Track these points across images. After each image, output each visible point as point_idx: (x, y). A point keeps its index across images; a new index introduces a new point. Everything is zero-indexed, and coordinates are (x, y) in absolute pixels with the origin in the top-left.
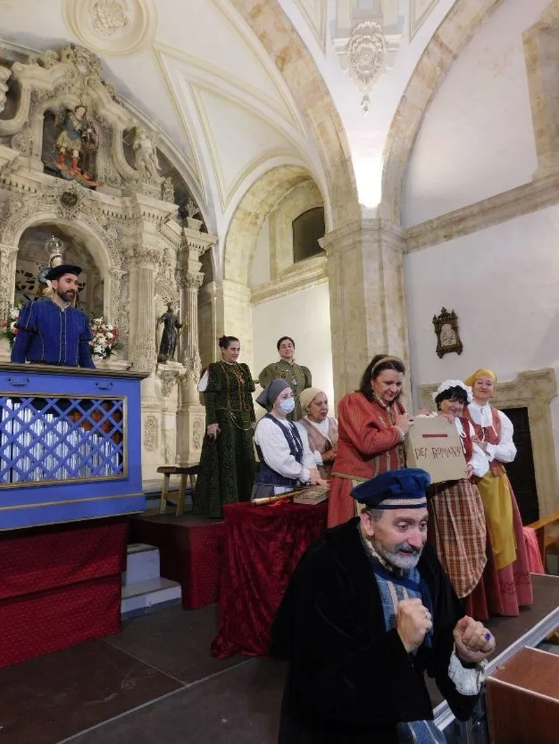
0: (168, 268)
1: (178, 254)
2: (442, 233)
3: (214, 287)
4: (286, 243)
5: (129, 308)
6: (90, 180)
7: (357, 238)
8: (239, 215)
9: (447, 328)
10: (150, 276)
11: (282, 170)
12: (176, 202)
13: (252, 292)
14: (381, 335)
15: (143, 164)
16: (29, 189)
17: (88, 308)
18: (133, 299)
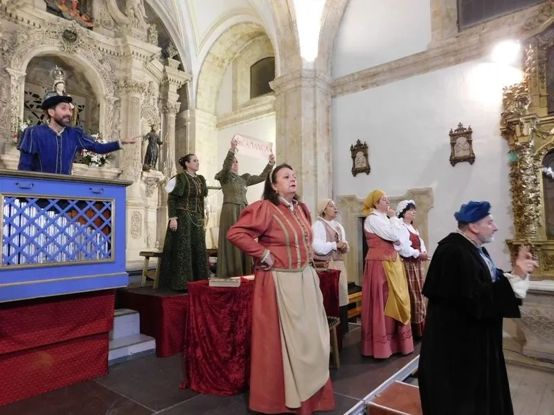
0: (152, 97)
1: (160, 86)
2: (361, 83)
3: (187, 114)
4: (245, 84)
5: (120, 127)
6: (89, 22)
7: (298, 83)
8: (210, 59)
9: (360, 154)
10: (138, 103)
11: (244, 26)
12: (159, 46)
13: (218, 119)
14: (313, 157)
15: (132, 11)
16: (34, 25)
17: (86, 126)
18: (123, 121)
